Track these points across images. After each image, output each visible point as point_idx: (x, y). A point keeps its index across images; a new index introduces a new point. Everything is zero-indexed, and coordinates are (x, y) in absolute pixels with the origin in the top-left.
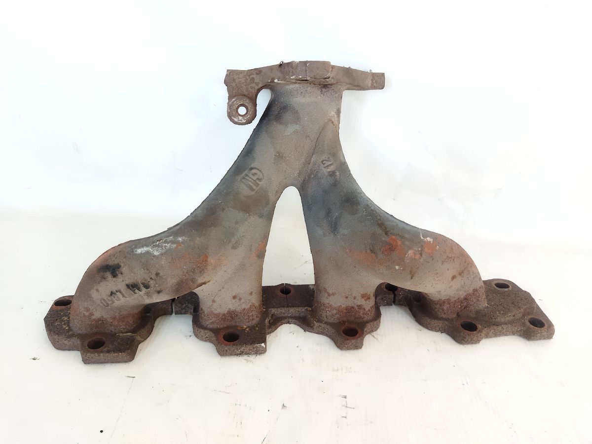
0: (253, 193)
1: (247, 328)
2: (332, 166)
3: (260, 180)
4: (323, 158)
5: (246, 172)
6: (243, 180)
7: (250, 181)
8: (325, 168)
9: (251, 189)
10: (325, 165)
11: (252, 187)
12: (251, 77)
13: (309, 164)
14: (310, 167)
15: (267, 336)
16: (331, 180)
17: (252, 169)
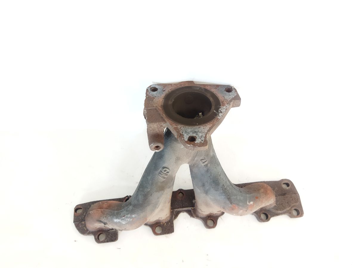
0: (165, 179)
1: (165, 223)
2: (206, 162)
3: (168, 172)
4: (201, 158)
5: (161, 169)
6: (160, 175)
7: (163, 175)
8: (202, 163)
9: (164, 178)
10: (202, 162)
11: (164, 177)
12: (160, 125)
13: (194, 160)
14: (194, 161)
15: (174, 221)
16: (205, 169)
17: (164, 168)
